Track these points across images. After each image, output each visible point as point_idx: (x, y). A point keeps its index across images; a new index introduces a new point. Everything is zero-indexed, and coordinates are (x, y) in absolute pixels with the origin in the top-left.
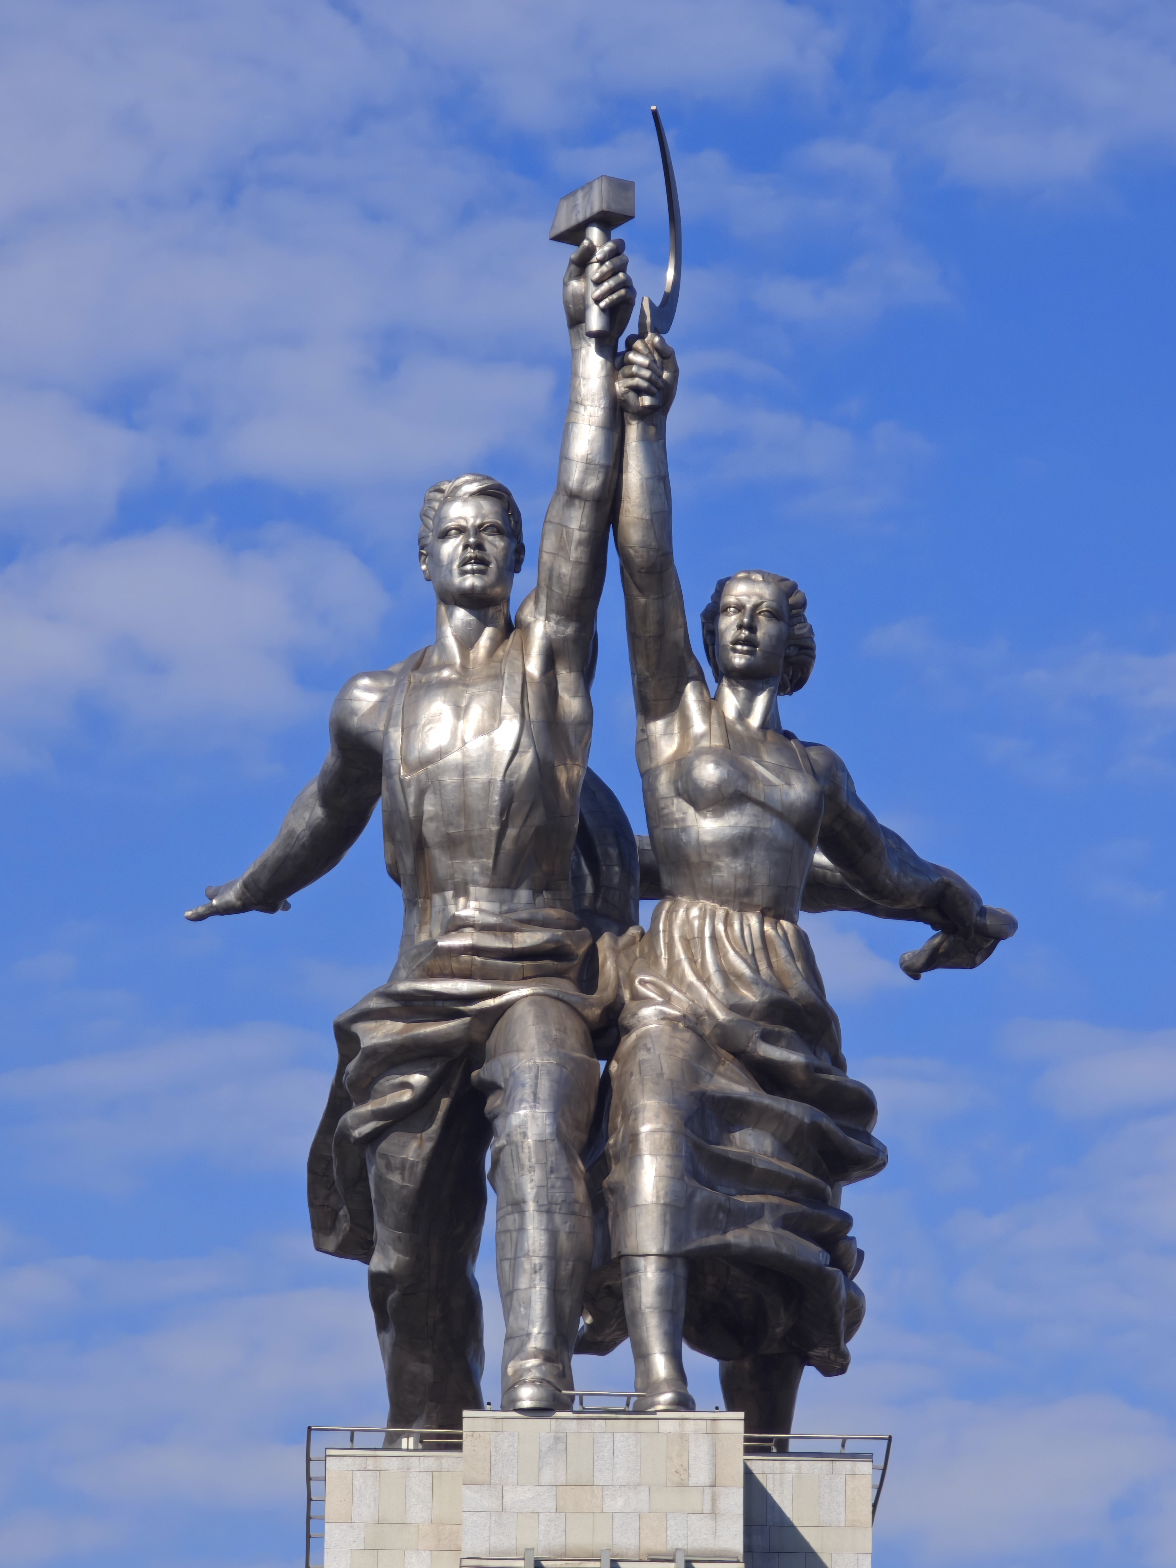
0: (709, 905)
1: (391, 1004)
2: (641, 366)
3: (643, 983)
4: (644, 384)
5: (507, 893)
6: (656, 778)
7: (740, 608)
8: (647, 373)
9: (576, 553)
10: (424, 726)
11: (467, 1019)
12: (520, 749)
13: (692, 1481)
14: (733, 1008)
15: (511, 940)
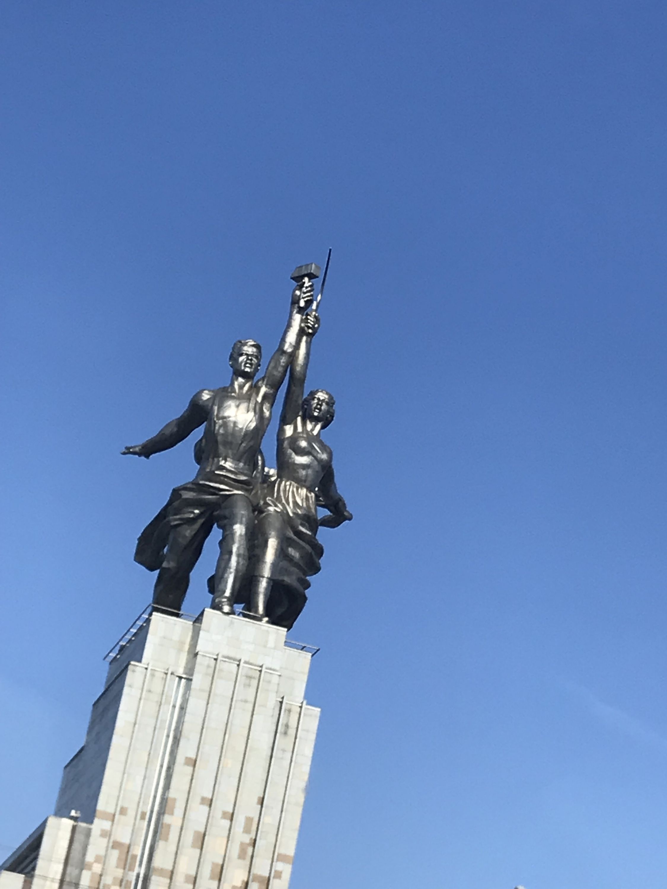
0: (293, 483)
1: (194, 487)
2: (311, 321)
3: (269, 500)
4: (311, 326)
5: (237, 462)
6: (284, 442)
7: (319, 399)
8: (312, 323)
9: (280, 369)
10: (225, 407)
11: (218, 497)
12: (252, 421)
13: (268, 646)
14: (294, 513)
15: (236, 477)
